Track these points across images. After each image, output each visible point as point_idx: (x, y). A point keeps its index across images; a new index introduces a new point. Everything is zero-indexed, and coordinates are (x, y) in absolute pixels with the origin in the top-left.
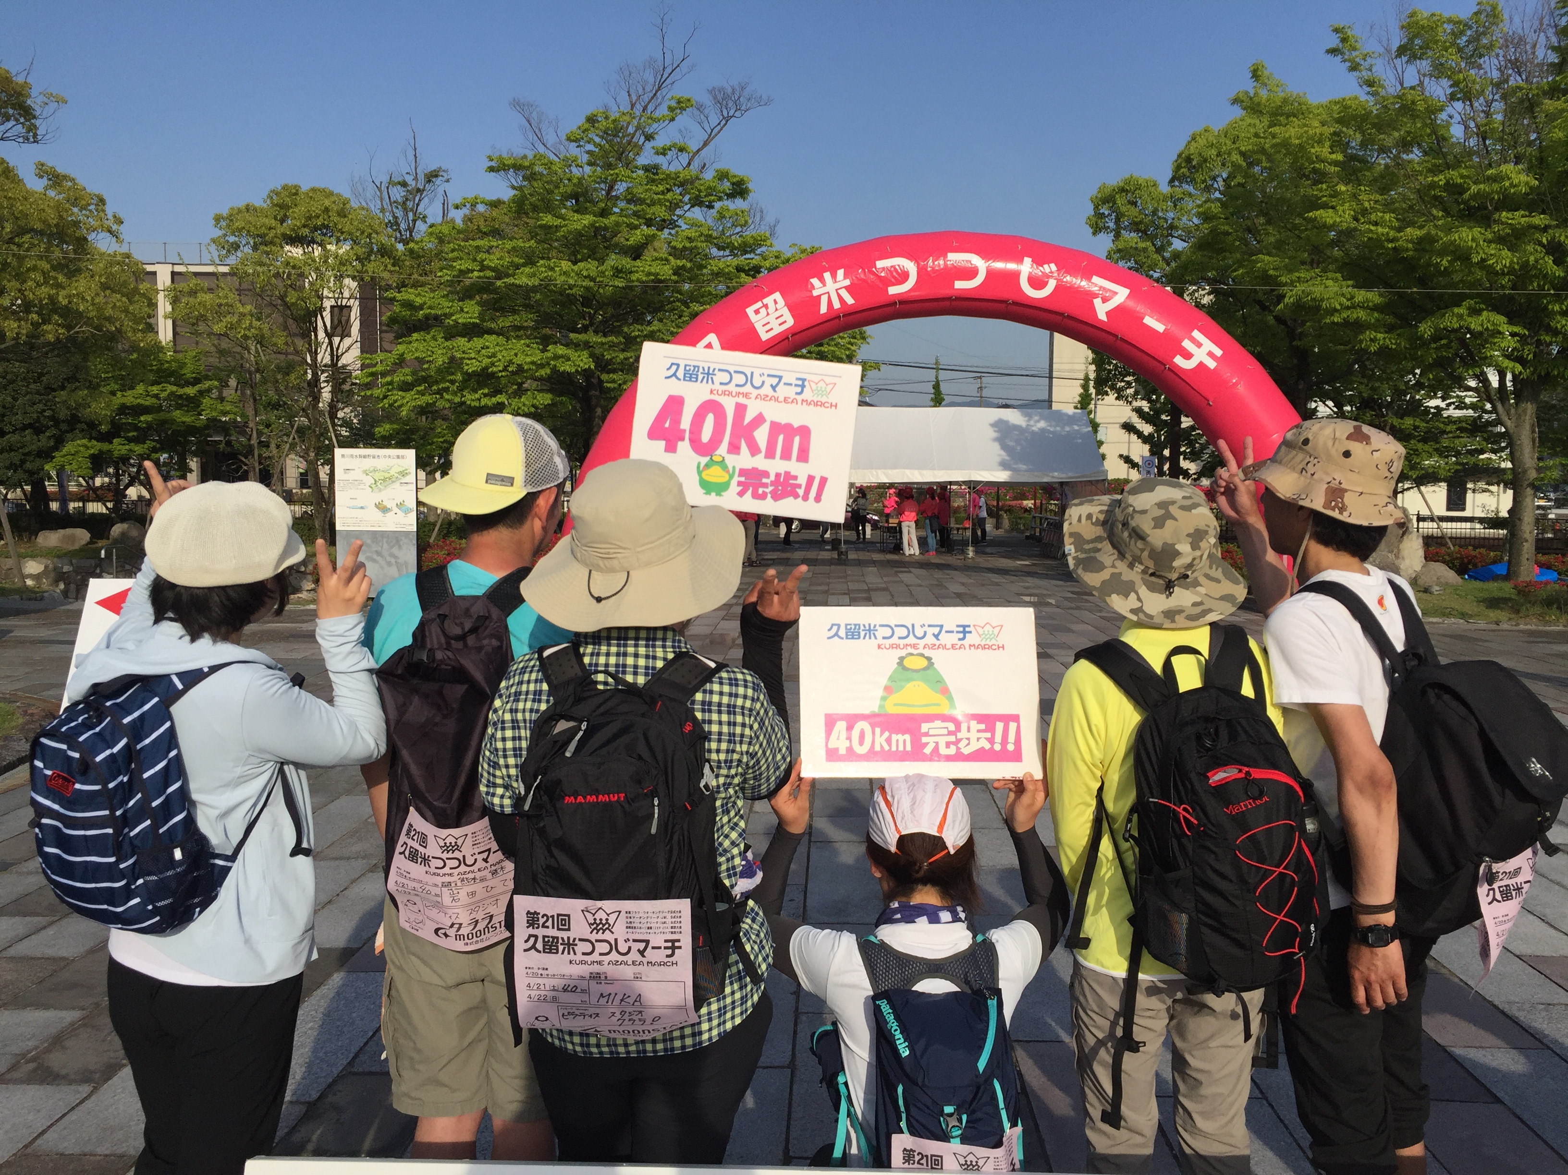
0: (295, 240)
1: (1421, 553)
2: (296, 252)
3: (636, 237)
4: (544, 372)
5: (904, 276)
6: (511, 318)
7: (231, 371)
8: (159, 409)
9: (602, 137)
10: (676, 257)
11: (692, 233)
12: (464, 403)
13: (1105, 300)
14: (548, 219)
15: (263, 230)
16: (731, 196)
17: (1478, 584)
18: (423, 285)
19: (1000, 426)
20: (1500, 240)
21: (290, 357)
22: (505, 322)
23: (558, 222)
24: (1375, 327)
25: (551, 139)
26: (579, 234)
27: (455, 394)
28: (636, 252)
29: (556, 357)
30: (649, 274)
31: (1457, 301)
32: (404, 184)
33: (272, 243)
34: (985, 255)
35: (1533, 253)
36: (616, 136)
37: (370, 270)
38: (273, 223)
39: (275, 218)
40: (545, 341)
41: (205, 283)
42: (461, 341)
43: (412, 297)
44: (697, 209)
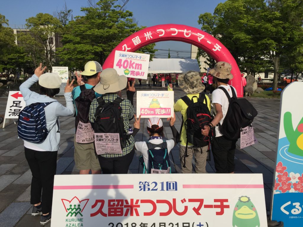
0: (42, 24)
1: (257, 86)
2: (42, 27)
3: (110, 24)
4: (93, 51)
5: (162, 33)
6: (86, 41)
7: (30, 51)
8: (16, 59)
9: (104, 4)
10: (119, 29)
11: (121, 24)
12: (77, 58)
13: (200, 38)
14: (93, 21)
15: (36, 22)
16: (129, 16)
17: (267, 91)
18: (69, 34)
19: (181, 62)
20: (274, 26)
21: (41, 48)
22: (85, 41)
23: (95, 21)
24: (250, 43)
25: (93, 4)
26: (99, 24)
27: (75, 55)
28: (110, 27)
29: (95, 48)
30: (113, 32)
31: (265, 38)
32: (64, 13)
33: (37, 25)
34: (178, 29)
35: (280, 28)
36: (106, 4)
37: (57, 31)
38: (38, 21)
39: (38, 20)
40: (93, 45)
41: (24, 33)
42: (76, 45)
43: (67, 36)
44: (122, 19)
